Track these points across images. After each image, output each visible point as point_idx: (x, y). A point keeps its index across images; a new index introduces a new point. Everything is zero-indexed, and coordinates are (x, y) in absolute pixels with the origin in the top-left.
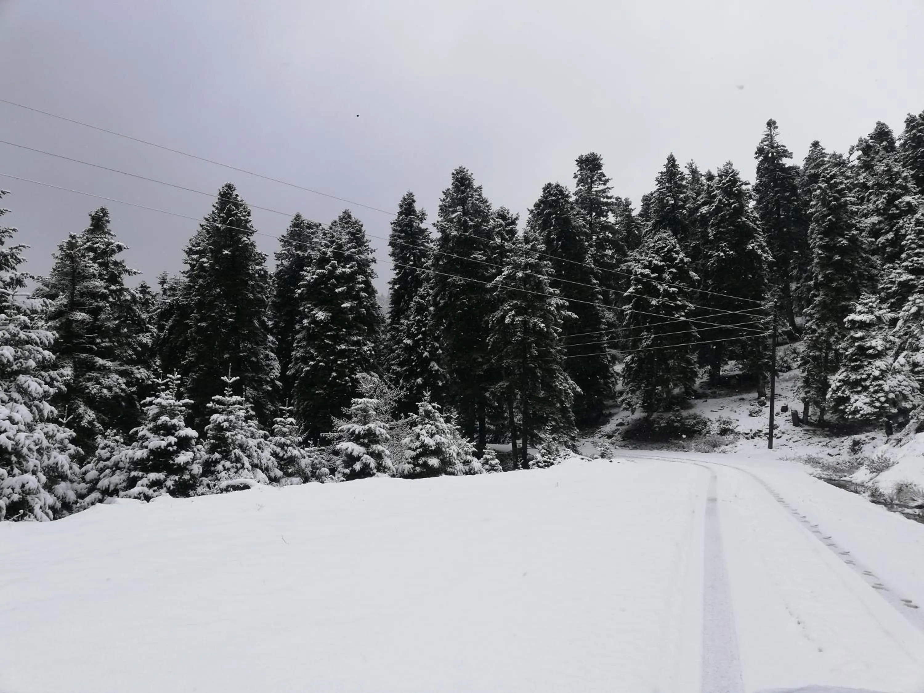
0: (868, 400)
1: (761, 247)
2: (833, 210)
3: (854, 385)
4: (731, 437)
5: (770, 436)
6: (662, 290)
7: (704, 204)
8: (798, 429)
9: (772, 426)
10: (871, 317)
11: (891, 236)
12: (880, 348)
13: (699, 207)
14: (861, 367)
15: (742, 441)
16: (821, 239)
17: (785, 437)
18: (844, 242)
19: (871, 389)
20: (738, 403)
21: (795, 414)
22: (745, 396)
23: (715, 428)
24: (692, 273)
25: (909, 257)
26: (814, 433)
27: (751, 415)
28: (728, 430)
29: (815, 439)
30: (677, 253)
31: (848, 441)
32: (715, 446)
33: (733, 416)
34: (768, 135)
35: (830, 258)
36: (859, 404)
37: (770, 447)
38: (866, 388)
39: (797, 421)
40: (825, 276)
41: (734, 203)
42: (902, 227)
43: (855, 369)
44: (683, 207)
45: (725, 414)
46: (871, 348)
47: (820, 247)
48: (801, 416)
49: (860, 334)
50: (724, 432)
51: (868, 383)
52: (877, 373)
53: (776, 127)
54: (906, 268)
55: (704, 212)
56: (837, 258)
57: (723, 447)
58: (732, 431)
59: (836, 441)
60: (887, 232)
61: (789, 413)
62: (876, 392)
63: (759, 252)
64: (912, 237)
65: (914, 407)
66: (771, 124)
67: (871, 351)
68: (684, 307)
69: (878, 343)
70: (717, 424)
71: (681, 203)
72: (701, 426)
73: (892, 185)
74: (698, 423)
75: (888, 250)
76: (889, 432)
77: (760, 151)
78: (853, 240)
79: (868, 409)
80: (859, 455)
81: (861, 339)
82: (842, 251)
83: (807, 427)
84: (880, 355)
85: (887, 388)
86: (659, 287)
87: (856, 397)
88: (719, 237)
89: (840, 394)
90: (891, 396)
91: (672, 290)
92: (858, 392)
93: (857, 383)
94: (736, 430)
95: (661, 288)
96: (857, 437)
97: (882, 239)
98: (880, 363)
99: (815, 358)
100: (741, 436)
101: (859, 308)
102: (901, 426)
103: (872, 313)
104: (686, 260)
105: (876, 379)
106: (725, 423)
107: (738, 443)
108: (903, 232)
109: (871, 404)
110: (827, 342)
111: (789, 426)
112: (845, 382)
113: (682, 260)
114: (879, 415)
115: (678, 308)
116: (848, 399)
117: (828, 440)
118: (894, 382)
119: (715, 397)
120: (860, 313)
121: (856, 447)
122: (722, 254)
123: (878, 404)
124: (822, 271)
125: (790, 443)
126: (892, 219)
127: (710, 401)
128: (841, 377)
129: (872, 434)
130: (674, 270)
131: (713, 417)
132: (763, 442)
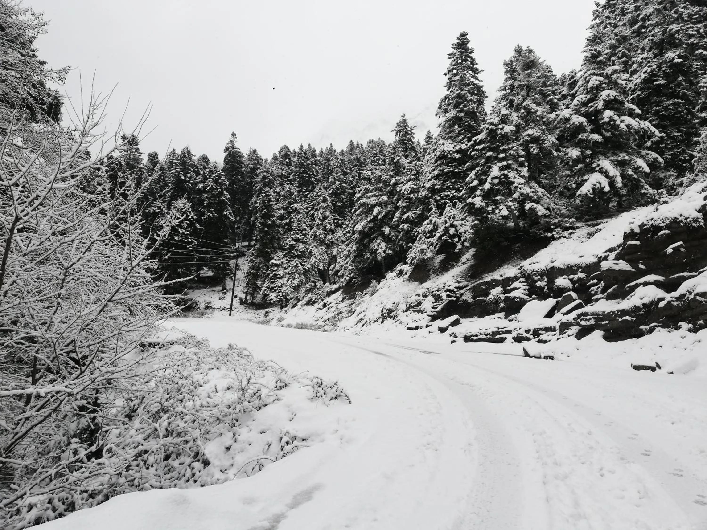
0: (276, 295)
1: (230, 213)
2: (266, 207)
3: (271, 289)
4: (210, 310)
5: (231, 309)
6: (181, 232)
7: (200, 182)
8: (242, 306)
9: (232, 305)
10: (280, 262)
11: (288, 221)
12: (282, 275)
13: (198, 183)
14: (274, 282)
15: (216, 312)
16: (260, 219)
17: (236, 310)
18: (270, 222)
19: (277, 291)
20: (212, 293)
21: (241, 299)
22: (214, 289)
23: (202, 306)
24: (197, 225)
25: (294, 234)
26: (249, 308)
27: (220, 299)
28: (209, 307)
29: (250, 311)
30: (190, 213)
31: (263, 312)
32: (202, 315)
33: (212, 300)
34: (231, 141)
35: (263, 229)
36: (272, 297)
37: (230, 315)
38: (275, 291)
39: (242, 302)
40: (261, 237)
41: (219, 189)
42: (292, 218)
43: (272, 283)
44: (189, 182)
45: (207, 299)
46: (278, 274)
47: (260, 223)
48: (244, 300)
49: (275, 269)
50: (207, 308)
51: (276, 289)
52: (280, 285)
53: (236, 138)
54: (292, 238)
55: (200, 187)
56: (266, 229)
57: (207, 315)
58: (211, 307)
59: (258, 312)
60: (287, 219)
61: (238, 298)
62: (279, 292)
63: (229, 216)
64: (296, 225)
65: (291, 299)
66: (233, 135)
67: (278, 276)
68: (192, 242)
69: (281, 273)
70: (204, 304)
71: (188, 179)
72: (195, 305)
73: (290, 198)
74: (193, 303)
75: (286, 227)
76: (282, 308)
77: (227, 149)
78: (273, 222)
79: (276, 299)
80: (268, 317)
81: (276, 271)
82: (269, 226)
83: (246, 306)
84: (281, 278)
85: (283, 291)
86: (179, 230)
87: (272, 294)
88: (209, 206)
89: (266, 292)
90: (284, 294)
91: (186, 232)
92: (272, 292)
93: (272, 288)
94: (213, 307)
95: (181, 231)
96: (267, 310)
97: (284, 222)
98: (281, 281)
99: (253, 273)
100: (216, 310)
101: (276, 258)
102: (286, 306)
103: (280, 260)
104: (195, 217)
105: (279, 287)
106: (208, 303)
107: (214, 313)
108: (292, 220)
109: (277, 297)
110: (258, 266)
111: (238, 305)
112: (268, 288)
113: (192, 217)
114: (279, 301)
115: (189, 243)
116: (269, 294)
117: (255, 311)
118: (285, 289)
119: (197, 289)
120: (276, 260)
121: (267, 313)
122: (211, 215)
123: (279, 297)
124: (259, 234)
125: (239, 313)
126: (289, 213)
127: (196, 291)
128: (267, 286)
129: (273, 309)
130: (188, 222)
131: (201, 300)
132: (227, 313)
